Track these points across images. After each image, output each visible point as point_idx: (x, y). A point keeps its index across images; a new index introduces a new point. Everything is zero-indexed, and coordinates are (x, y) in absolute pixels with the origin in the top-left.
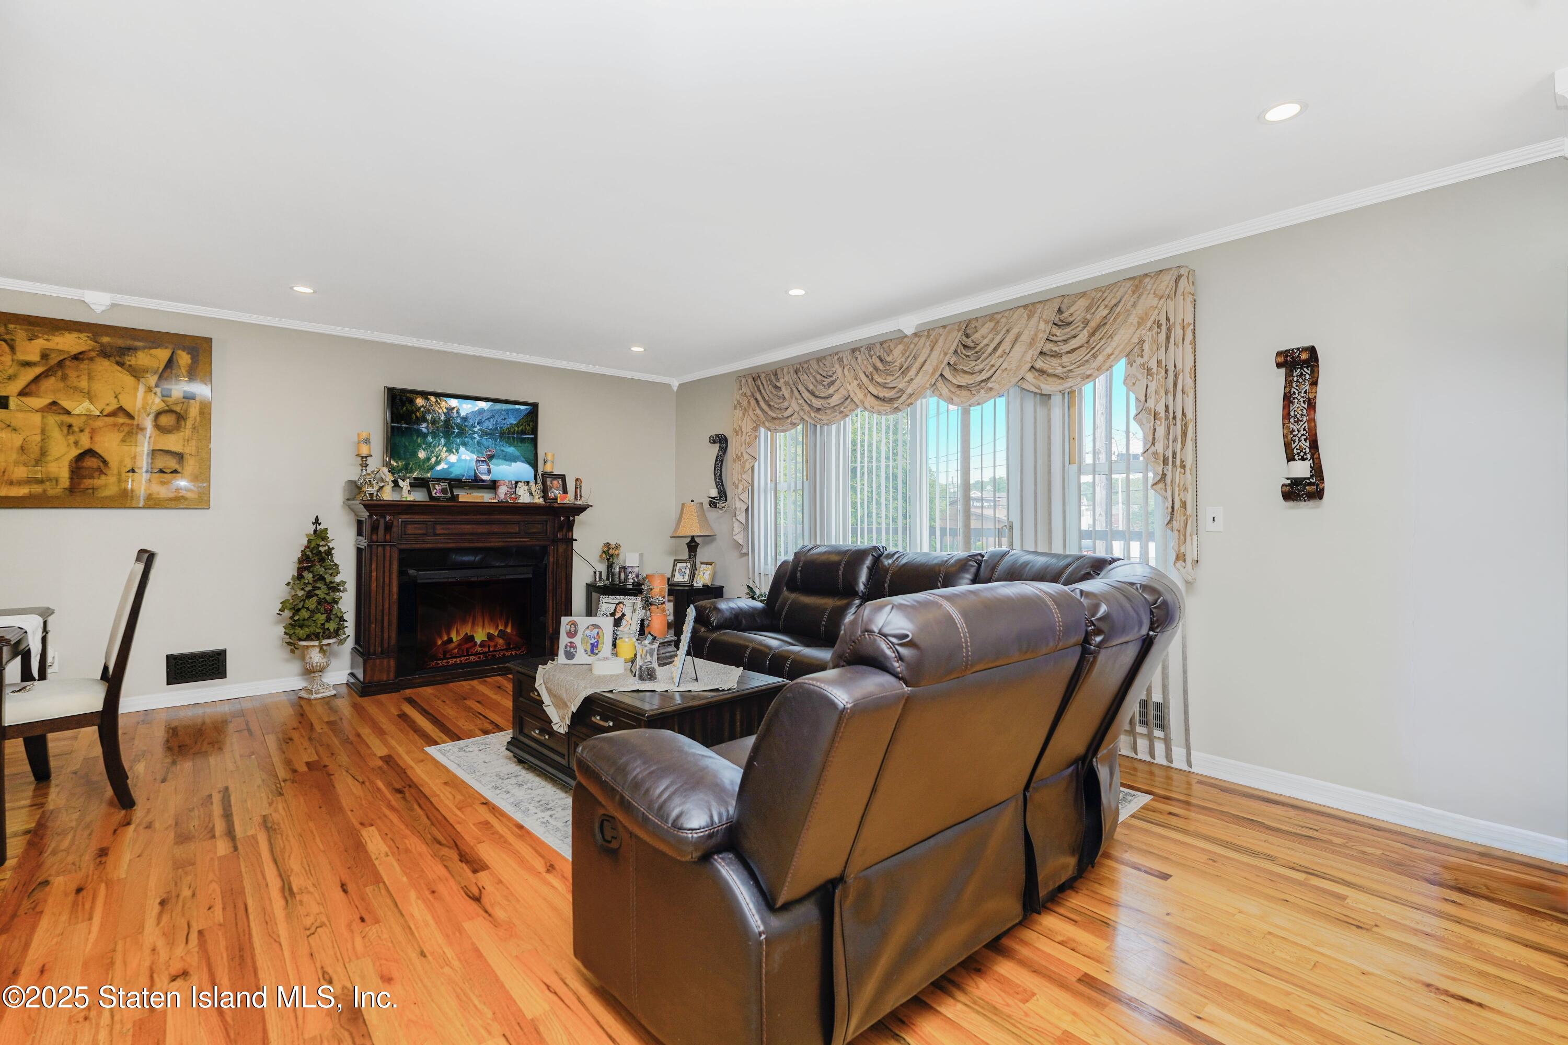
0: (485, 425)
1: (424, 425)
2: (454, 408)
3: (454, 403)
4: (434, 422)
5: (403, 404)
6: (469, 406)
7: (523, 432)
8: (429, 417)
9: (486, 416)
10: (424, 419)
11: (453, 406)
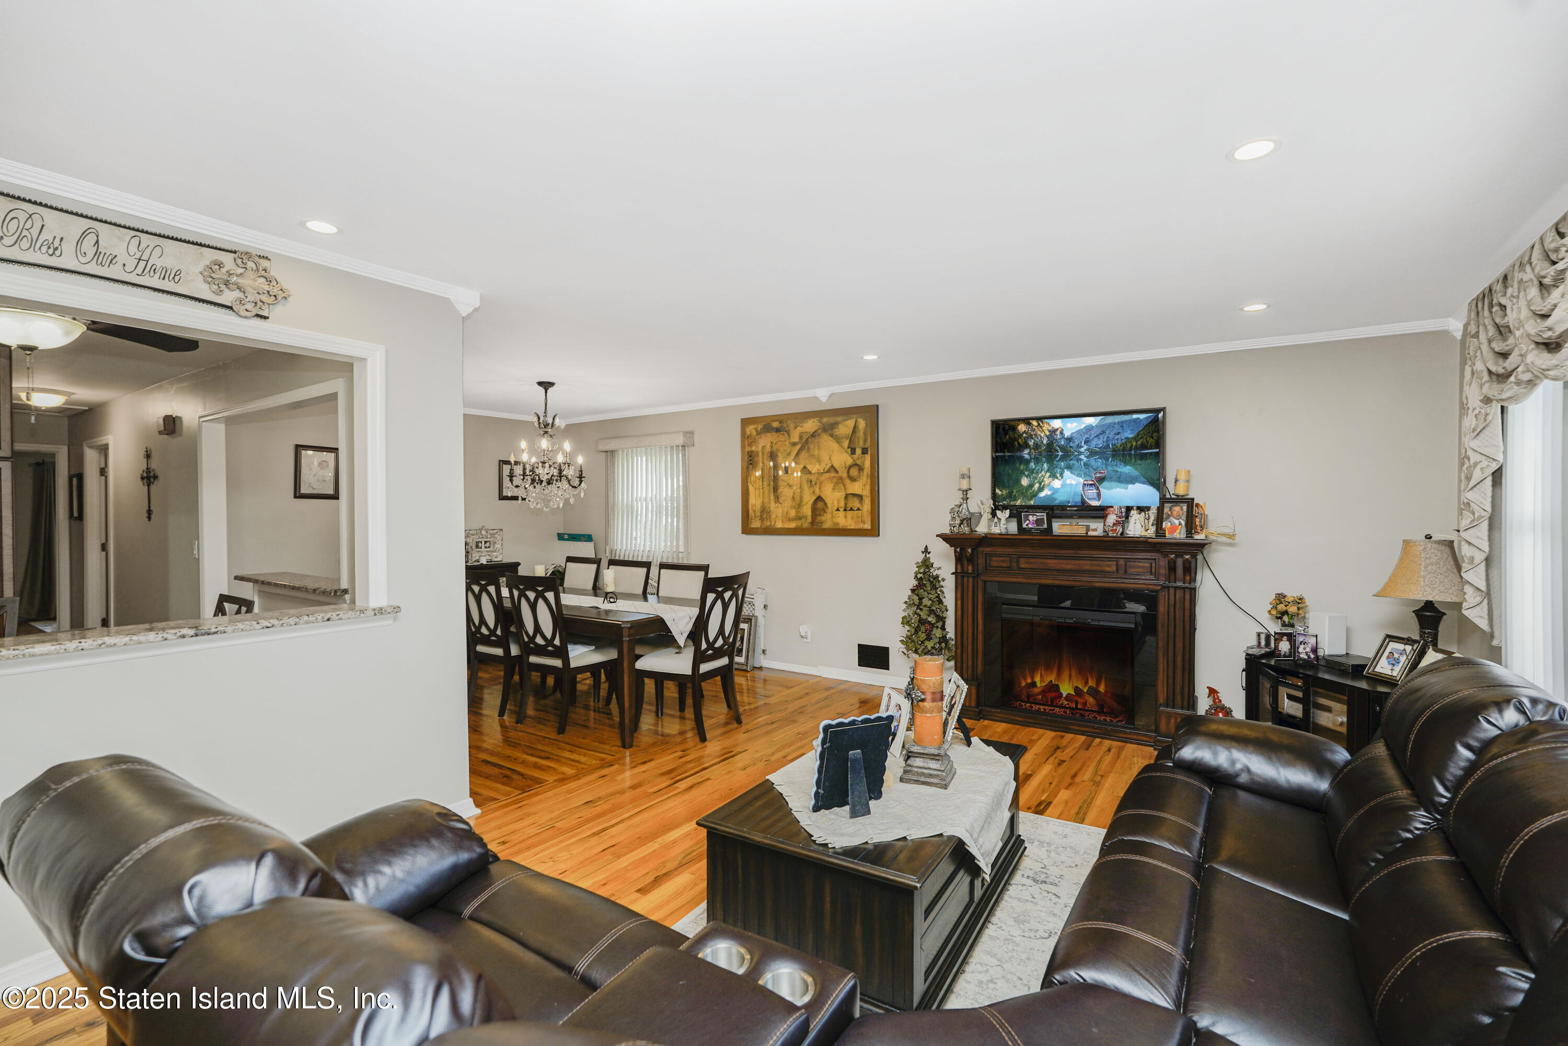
0: (1094, 443)
1: (1027, 451)
2: (1057, 430)
3: (1057, 423)
4: (1037, 446)
5: (1006, 433)
6: (1075, 424)
7: (1144, 447)
8: (1031, 443)
9: (1094, 433)
10: (1026, 446)
11: (1056, 427)
